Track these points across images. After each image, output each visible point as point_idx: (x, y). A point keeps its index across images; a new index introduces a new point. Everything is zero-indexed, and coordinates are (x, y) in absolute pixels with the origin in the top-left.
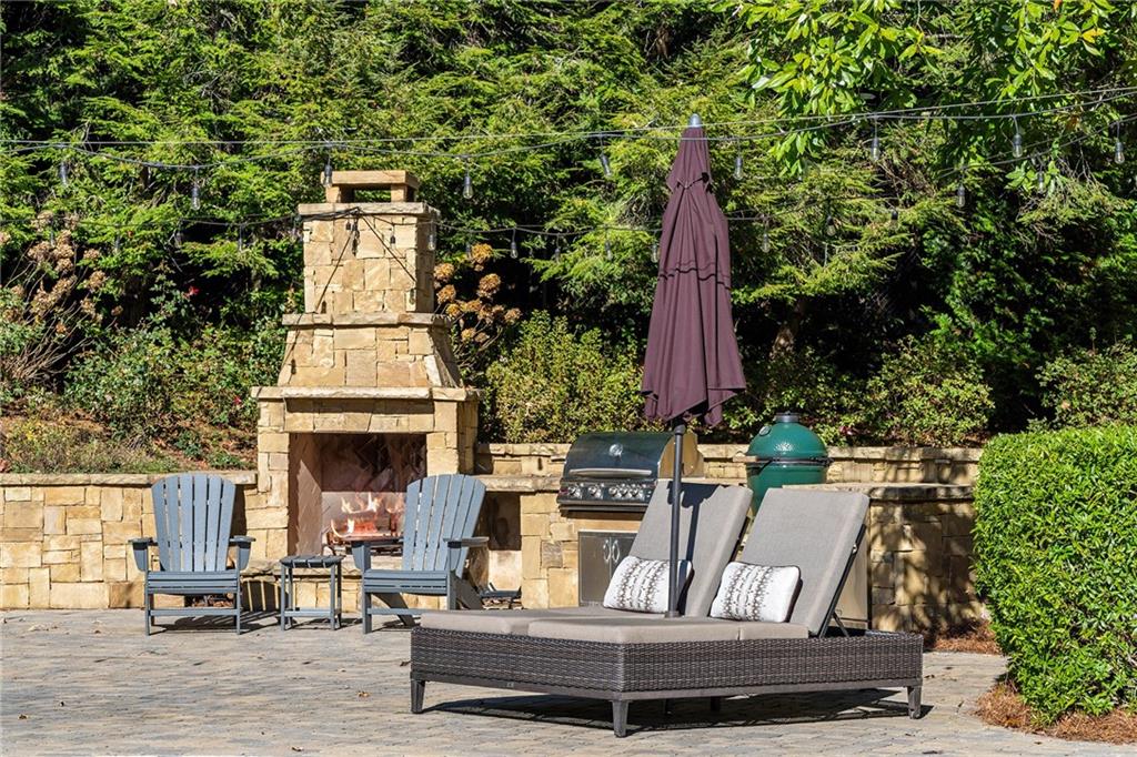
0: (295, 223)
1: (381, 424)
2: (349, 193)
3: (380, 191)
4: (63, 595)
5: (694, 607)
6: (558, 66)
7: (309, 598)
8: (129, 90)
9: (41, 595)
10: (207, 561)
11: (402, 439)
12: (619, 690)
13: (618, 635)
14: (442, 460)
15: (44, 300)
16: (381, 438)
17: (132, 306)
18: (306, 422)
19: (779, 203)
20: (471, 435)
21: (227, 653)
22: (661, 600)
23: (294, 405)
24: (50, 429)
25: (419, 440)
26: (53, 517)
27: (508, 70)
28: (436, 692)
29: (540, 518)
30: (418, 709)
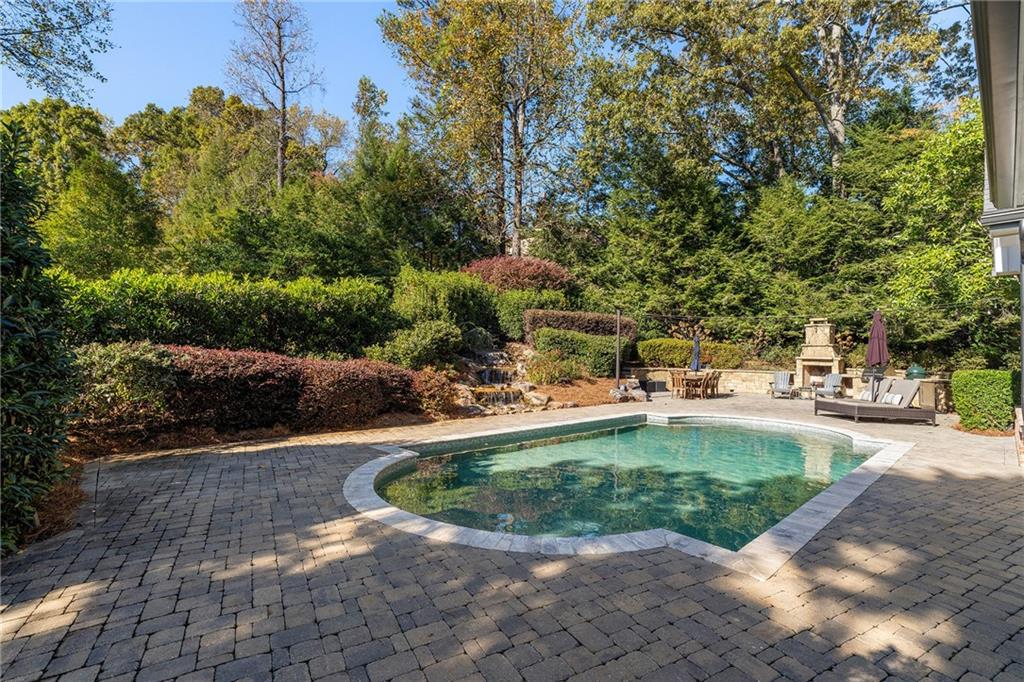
0: (804, 328)
1: (822, 364)
2: (815, 322)
3: (822, 322)
4: (758, 391)
5: (878, 401)
6: (866, 296)
7: (805, 394)
8: (773, 305)
9: (755, 391)
10: (784, 386)
11: (827, 367)
12: (856, 414)
13: (856, 404)
14: (835, 370)
15: (757, 341)
16: (823, 367)
17: (773, 342)
18: (806, 363)
19: (922, 322)
20: (842, 367)
21: (787, 403)
22: (870, 399)
23: (804, 360)
24: (757, 363)
25: (830, 367)
26: (756, 378)
27: (855, 298)
28: (820, 412)
29: (857, 382)
30: (816, 414)
